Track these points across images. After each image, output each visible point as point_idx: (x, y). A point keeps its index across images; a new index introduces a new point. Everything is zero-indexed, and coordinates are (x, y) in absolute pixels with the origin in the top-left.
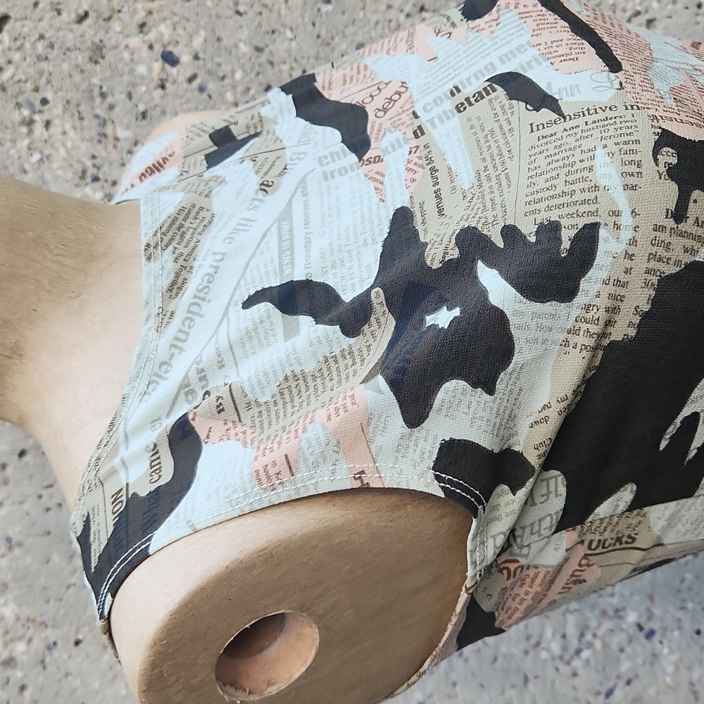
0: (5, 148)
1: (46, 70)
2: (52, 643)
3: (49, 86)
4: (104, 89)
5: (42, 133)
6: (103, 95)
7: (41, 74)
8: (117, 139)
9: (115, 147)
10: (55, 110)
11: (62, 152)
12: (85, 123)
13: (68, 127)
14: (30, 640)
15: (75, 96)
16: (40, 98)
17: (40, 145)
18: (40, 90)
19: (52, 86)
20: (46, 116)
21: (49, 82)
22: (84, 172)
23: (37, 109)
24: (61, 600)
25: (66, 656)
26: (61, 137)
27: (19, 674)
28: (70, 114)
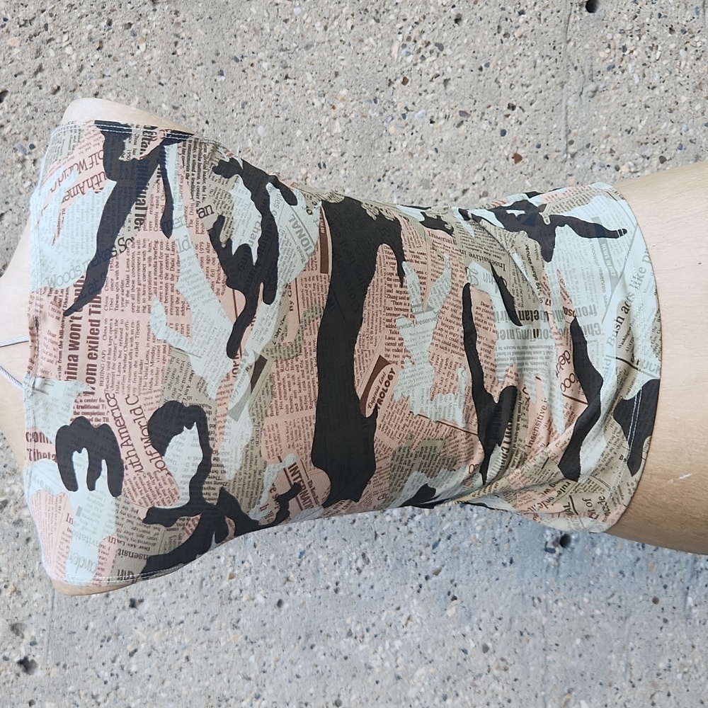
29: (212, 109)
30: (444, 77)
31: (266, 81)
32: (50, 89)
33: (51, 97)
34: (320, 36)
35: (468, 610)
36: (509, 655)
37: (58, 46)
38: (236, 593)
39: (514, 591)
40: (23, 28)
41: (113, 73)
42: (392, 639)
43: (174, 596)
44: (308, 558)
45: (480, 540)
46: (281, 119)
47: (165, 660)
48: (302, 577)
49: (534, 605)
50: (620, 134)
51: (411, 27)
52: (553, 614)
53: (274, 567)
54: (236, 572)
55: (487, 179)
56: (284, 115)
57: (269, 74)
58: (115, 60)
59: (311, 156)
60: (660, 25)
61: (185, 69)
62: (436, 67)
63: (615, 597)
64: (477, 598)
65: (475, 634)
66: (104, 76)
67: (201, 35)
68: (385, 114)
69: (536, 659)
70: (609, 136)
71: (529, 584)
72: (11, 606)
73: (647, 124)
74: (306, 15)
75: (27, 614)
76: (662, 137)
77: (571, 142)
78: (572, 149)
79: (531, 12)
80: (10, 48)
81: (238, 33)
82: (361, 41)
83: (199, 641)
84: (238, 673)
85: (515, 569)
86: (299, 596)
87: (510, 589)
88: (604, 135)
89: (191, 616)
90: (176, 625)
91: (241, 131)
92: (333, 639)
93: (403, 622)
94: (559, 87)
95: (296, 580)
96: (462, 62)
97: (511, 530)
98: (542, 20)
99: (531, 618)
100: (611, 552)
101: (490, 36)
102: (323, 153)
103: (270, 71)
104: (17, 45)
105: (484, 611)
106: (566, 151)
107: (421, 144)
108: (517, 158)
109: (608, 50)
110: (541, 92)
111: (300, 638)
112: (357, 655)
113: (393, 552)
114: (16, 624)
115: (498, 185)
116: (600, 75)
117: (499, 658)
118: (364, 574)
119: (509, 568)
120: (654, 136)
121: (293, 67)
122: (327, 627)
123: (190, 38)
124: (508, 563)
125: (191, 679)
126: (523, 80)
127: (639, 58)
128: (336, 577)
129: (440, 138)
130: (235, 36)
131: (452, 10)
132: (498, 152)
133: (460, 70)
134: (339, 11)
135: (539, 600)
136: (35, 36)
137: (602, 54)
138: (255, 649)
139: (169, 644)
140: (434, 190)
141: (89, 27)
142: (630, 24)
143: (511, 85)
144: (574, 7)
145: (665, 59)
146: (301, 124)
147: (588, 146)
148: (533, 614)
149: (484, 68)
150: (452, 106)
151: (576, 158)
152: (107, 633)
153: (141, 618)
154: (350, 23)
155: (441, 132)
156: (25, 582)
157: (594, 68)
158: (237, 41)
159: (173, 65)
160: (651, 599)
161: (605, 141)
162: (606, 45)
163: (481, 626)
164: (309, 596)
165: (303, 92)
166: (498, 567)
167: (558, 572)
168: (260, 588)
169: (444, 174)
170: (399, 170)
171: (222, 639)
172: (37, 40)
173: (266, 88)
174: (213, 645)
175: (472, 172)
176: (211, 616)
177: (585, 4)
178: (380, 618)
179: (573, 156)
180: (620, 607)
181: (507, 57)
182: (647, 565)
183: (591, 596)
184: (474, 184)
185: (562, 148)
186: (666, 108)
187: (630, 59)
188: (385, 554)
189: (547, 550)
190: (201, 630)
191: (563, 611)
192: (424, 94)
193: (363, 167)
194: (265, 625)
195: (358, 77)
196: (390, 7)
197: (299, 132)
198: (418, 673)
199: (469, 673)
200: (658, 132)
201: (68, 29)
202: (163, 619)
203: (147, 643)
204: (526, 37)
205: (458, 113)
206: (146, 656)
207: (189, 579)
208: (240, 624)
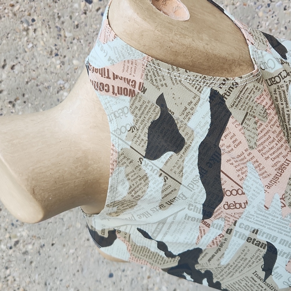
0: (17, 41)
1: (33, 6)
2: (42, 245)
3: (35, 13)
4: (60, 14)
5: (33, 34)
6: (59, 17)
7: (32, 8)
8: (66, 37)
9: (65, 40)
10: (38, 24)
11: (42, 43)
12: (52, 30)
13: (44, 32)
14: (34, 244)
15: (47, 18)
16: (31, 19)
17: (32, 40)
18: (31, 15)
19: (37, 13)
20: (34, 27)
21: (35, 11)
22: (51, 52)
23: (30, 24)
24: (46, 228)
25: (48, 250)
26: (41, 36)
27: (30, 257)
28: (45, 26)
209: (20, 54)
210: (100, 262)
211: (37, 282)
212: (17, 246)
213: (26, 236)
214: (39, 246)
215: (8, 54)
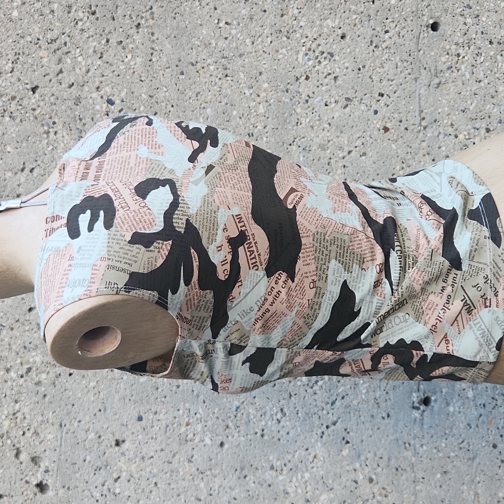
29: (176, 97)
30: (334, 75)
31: (213, 78)
32: (67, 85)
33: (68, 90)
34: (249, 48)
35: (357, 450)
36: (388, 485)
37: (73, 56)
38: (190, 436)
39: (391, 437)
40: (50, 45)
41: (109, 74)
42: (303, 472)
43: (147, 437)
44: (242, 411)
45: (366, 399)
46: (223, 103)
47: (140, 485)
48: (237, 425)
49: (406, 448)
50: (457, 113)
51: (311, 42)
52: (420, 455)
53: (217, 418)
54: (191, 421)
55: (365, 144)
56: (225, 101)
57: (214, 74)
58: (111, 65)
59: (243, 129)
60: (483, 39)
61: (158, 71)
62: (329, 68)
63: (465, 443)
64: (364, 443)
65: (363, 469)
66: (103, 76)
67: (168, 48)
68: (294, 100)
69: (408, 489)
70: (449, 114)
71: (402, 432)
72: (32, 444)
73: (476, 106)
74: (239, 34)
75: (43, 449)
76: (487, 115)
77: (424, 119)
78: (424, 123)
79: (393, 31)
80: (41, 58)
81: (194, 46)
82: (277, 51)
83: (164, 471)
84: (192, 496)
85: (391, 421)
86: (235, 439)
87: (388, 436)
88: (446, 114)
89: (159, 453)
90: (148, 459)
91: (195, 112)
92: (260, 471)
93: (311, 460)
94: (414, 82)
95: (233, 427)
96: (346, 65)
97: (387, 393)
98: (401, 37)
99: (404, 458)
100: (461, 410)
101: (366, 47)
102: (251, 126)
103: (215, 72)
104: (46, 56)
105: (369, 452)
106: (420, 125)
107: (319, 120)
108: (386, 129)
109: (447, 56)
110: (401, 85)
111: (236, 470)
112: (277, 483)
113: (303, 408)
114: (35, 457)
115: (373, 148)
116: (442, 73)
117: (381, 487)
118: (282, 423)
119: (386, 421)
120: (481, 114)
121: (231, 69)
122: (256, 463)
123: (162, 50)
124: (386, 417)
125: (158, 499)
126: (389, 77)
127: (469, 61)
128: (262, 425)
129: (332, 116)
130: (192, 49)
131: (339, 30)
132: (373, 125)
133: (345, 70)
134: (262, 31)
135: (409, 444)
136: (58, 50)
137: (443, 59)
138: (204, 478)
139: (143, 473)
140: (328, 151)
141: (94, 44)
142: (462, 39)
143: (381, 80)
144: (423, 27)
145: (487, 62)
146: (236, 107)
147: (435, 121)
148: (405, 455)
149: (361, 68)
150: (340, 94)
151: (427, 129)
152: (99, 464)
153: (123, 454)
154: (269, 39)
155: (332, 112)
156: (42, 426)
157: (438, 68)
158: (193, 52)
159: (149, 68)
160: (491, 445)
161: (447, 118)
162: (446, 53)
163: (368, 463)
164: (243, 439)
165: (238, 86)
166: (379, 420)
167: (422, 424)
168: (208, 433)
169: (335, 140)
170: (304, 138)
171: (180, 470)
172: (59, 53)
173: (213, 83)
174: (174, 474)
175: (354, 139)
176: (172, 453)
177: (430, 26)
178: (294, 456)
179: (425, 128)
180: (468, 450)
181: (377, 61)
182: (487, 419)
183: (447, 441)
184: (356, 147)
185: (417, 122)
186: (489, 95)
187: (463, 62)
188: (297, 409)
189: (414, 408)
190: (166, 463)
191: (427, 453)
192: (320, 86)
193: (279, 136)
194: (211, 460)
195: (275, 75)
196: (297, 29)
197: (235, 113)
198: (322, 498)
199: (360, 499)
200: (484, 111)
201: (80, 45)
202: (139, 455)
203: (127, 472)
204: (390, 48)
205: (344, 99)
206: (126, 482)
207: (157, 425)
208: (193, 459)
209: (40, 156)
210: (127, 400)
211: (50, 421)
212: (30, 374)
213: (40, 362)
214: (54, 375)
215: (27, 156)
